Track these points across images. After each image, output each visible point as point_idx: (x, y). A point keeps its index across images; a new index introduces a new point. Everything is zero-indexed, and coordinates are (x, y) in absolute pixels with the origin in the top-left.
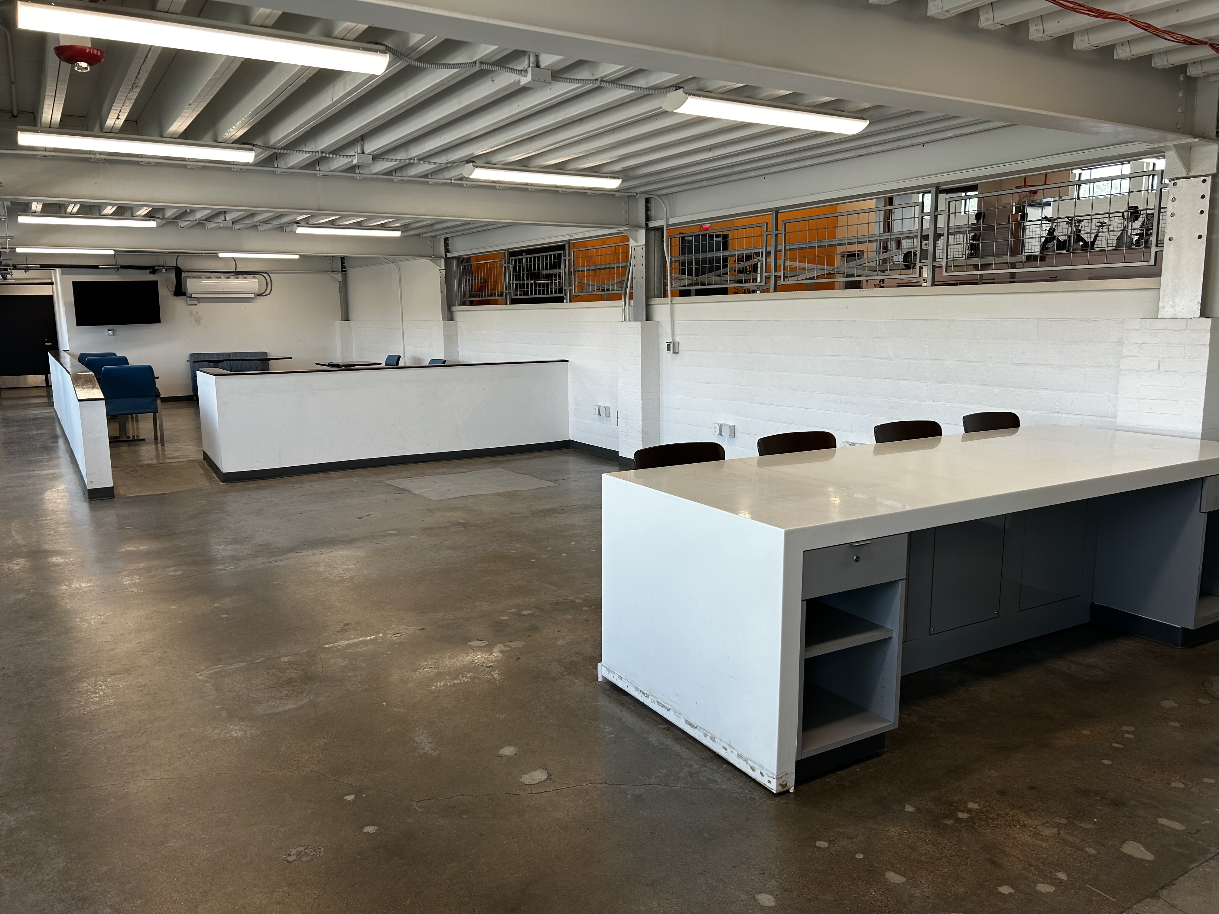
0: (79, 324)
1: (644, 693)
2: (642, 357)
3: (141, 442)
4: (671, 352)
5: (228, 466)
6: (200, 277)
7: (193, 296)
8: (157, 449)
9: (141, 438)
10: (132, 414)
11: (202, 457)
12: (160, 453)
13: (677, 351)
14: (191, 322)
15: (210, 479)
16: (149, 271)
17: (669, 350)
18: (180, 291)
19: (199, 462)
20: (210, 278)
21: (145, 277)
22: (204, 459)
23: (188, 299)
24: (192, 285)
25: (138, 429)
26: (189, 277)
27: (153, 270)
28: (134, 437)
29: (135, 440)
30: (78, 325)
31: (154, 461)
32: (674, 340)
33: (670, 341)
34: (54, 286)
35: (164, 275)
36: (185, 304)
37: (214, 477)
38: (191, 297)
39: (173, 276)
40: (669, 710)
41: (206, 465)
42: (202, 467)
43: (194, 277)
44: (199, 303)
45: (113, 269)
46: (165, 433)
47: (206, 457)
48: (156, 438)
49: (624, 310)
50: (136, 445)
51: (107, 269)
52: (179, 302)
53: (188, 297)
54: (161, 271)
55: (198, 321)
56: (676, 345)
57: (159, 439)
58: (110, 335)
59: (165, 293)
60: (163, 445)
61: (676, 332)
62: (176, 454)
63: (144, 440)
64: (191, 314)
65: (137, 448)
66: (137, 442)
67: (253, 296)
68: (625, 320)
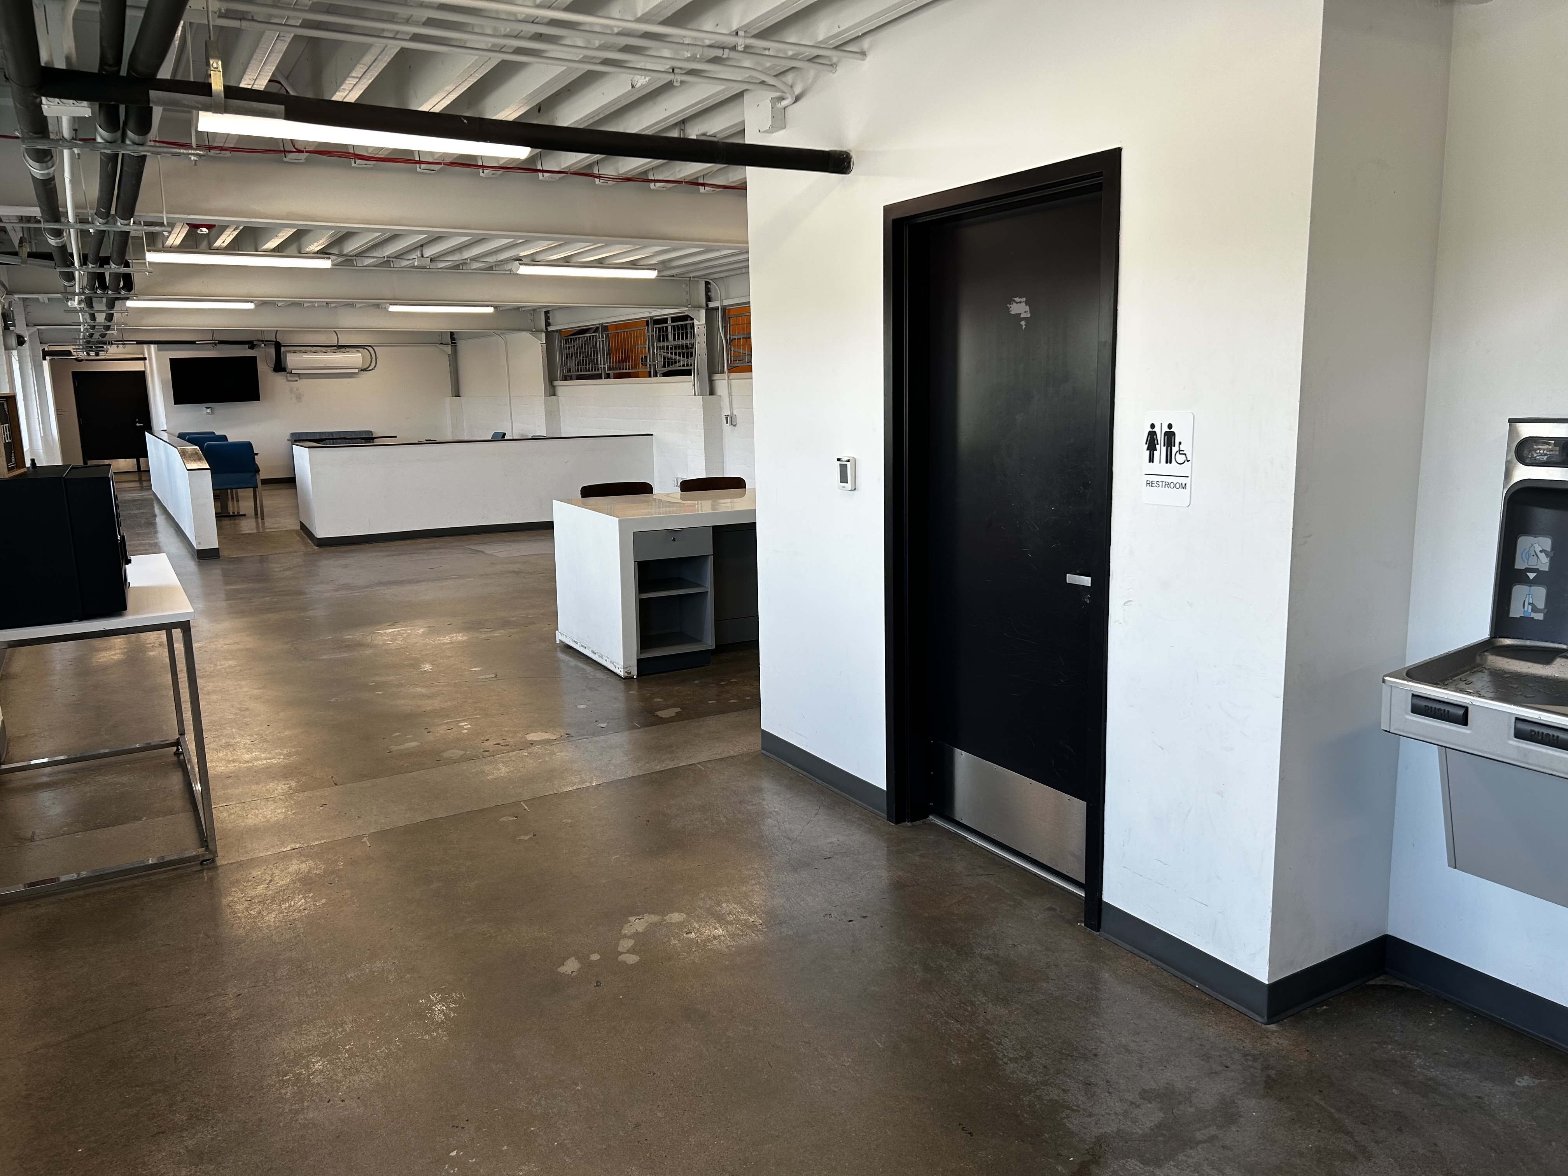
0: (177, 402)
1: (575, 642)
2: (704, 429)
3: (242, 518)
4: (728, 425)
5: (322, 531)
6: (300, 352)
7: (293, 372)
8: (257, 523)
9: (241, 513)
10: (231, 489)
11: (299, 528)
12: (260, 525)
13: (734, 424)
14: (291, 398)
15: (306, 544)
16: (247, 346)
17: (727, 423)
18: (279, 367)
19: (296, 531)
20: (311, 352)
21: (243, 352)
22: (301, 529)
23: (288, 375)
24: (292, 360)
25: (238, 507)
26: (290, 352)
27: (252, 345)
28: (234, 513)
29: (236, 516)
30: (175, 403)
31: (255, 531)
32: (732, 413)
33: (729, 413)
34: (147, 361)
35: (264, 349)
36: (285, 380)
37: (309, 543)
38: (291, 373)
39: (273, 351)
40: (585, 648)
41: (303, 534)
42: (299, 535)
43: (295, 352)
44: (300, 379)
45: (211, 345)
46: (265, 509)
47: (303, 527)
48: (256, 514)
49: (694, 385)
50: (235, 519)
51: (205, 344)
52: (279, 379)
53: (288, 373)
54: (260, 346)
55: (299, 398)
56: (734, 418)
57: (259, 514)
58: (208, 413)
59: (264, 369)
60: (263, 519)
61: (734, 406)
62: (275, 526)
63: (244, 515)
64: (291, 391)
65: (237, 522)
66: (239, 517)
67: (356, 371)
68: (695, 395)
